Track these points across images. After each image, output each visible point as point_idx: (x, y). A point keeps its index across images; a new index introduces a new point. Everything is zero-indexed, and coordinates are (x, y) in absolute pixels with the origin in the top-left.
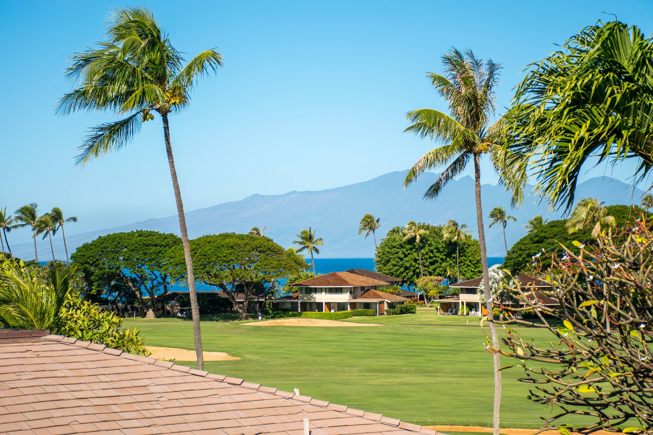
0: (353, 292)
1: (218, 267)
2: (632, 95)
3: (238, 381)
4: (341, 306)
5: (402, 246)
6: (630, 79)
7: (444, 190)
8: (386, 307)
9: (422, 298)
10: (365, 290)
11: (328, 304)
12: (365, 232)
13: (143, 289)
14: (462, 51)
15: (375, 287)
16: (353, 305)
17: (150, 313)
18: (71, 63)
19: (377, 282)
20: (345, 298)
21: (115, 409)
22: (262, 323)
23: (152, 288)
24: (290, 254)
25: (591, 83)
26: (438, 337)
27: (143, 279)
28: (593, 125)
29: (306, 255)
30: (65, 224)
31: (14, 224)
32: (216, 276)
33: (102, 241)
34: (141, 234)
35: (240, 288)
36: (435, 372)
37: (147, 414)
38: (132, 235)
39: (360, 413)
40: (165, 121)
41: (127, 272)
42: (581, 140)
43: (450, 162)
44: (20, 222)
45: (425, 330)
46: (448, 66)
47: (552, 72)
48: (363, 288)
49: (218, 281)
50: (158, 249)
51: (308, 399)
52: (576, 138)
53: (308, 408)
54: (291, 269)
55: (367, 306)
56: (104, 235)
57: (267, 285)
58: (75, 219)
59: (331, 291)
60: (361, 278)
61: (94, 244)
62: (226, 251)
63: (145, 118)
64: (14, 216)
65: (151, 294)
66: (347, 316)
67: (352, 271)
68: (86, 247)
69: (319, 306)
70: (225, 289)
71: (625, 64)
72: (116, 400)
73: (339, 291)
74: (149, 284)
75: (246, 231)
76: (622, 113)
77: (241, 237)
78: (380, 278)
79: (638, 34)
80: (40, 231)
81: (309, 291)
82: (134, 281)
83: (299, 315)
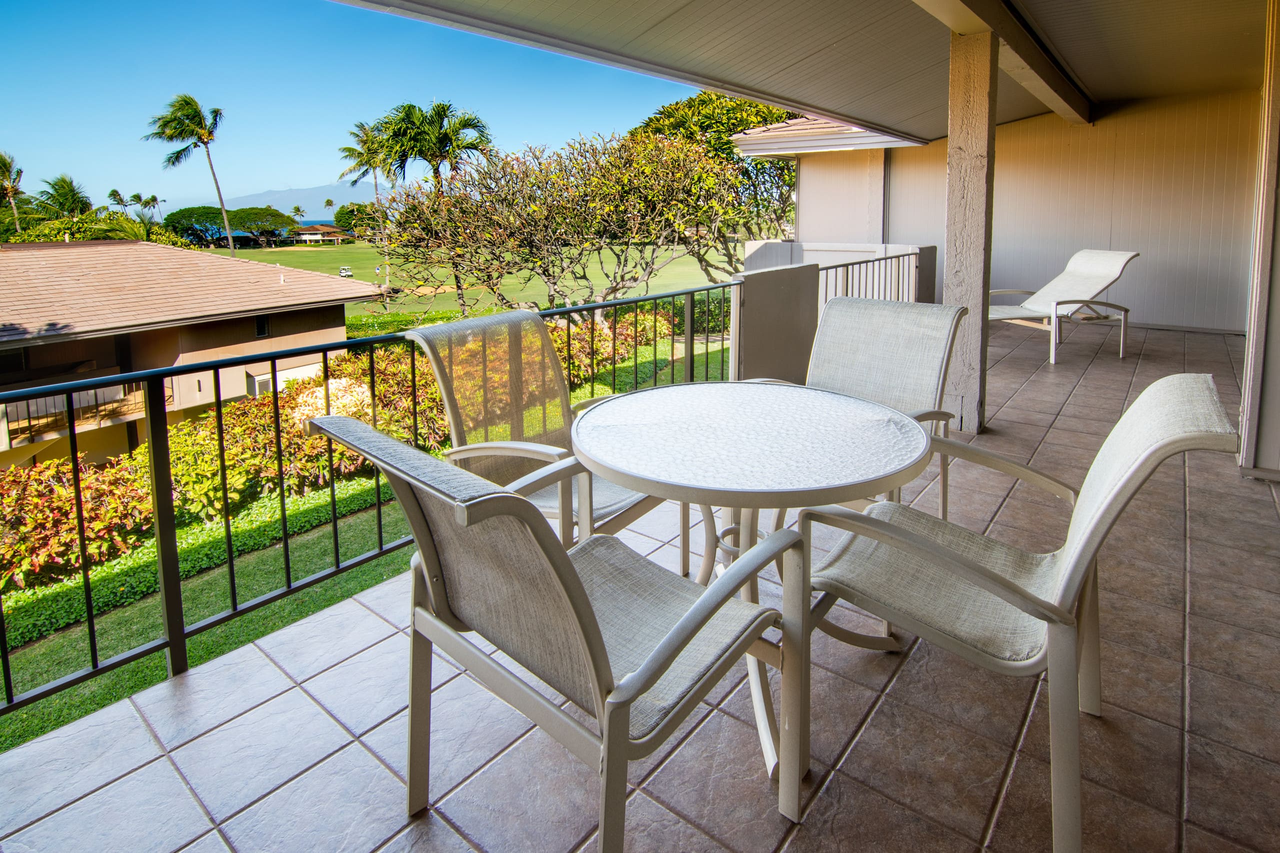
0: (323, 235)
1: (249, 223)
2: (419, 134)
3: (247, 260)
4: (317, 241)
5: (347, 214)
6: (418, 128)
7: (359, 184)
8: (340, 241)
9: (358, 237)
10: (329, 234)
11: (311, 241)
12: (328, 207)
13: (207, 235)
14: (363, 123)
15: (334, 232)
16: (323, 241)
17: (212, 246)
18: (151, 120)
19: (335, 230)
20: (319, 237)
21: (180, 273)
22: (274, 249)
23: (213, 234)
24: (288, 217)
25: (401, 128)
26: (366, 253)
27: (207, 230)
28: (402, 145)
29: (297, 218)
30: (159, 204)
31: (130, 203)
32: (248, 228)
33: (181, 211)
34: (204, 208)
35: (262, 234)
36: (365, 268)
37: (198, 275)
38: (199, 208)
39: (310, 272)
40: (207, 148)
41: (197, 226)
42: (397, 151)
43: (361, 171)
44: (133, 202)
45: (360, 251)
46: (358, 129)
47: (386, 123)
48: (328, 233)
49: (249, 230)
50: (214, 215)
51: (283, 267)
52: (394, 151)
53: (283, 271)
54: (289, 224)
55: (330, 241)
56: (183, 208)
57: (277, 232)
58: (165, 201)
59: (311, 234)
60: (326, 228)
61: (177, 213)
62: (253, 216)
63: (195, 147)
64: (129, 199)
65: (212, 237)
66: (320, 246)
67: (322, 225)
68: (173, 214)
69: (305, 241)
70: (254, 235)
71: (416, 122)
72: (181, 270)
73: (316, 234)
74: (210, 233)
75: (264, 207)
76: (415, 141)
77: (262, 209)
78: (336, 228)
79: (420, 109)
80: (145, 207)
81: (299, 234)
82: (201, 231)
83: (294, 245)
